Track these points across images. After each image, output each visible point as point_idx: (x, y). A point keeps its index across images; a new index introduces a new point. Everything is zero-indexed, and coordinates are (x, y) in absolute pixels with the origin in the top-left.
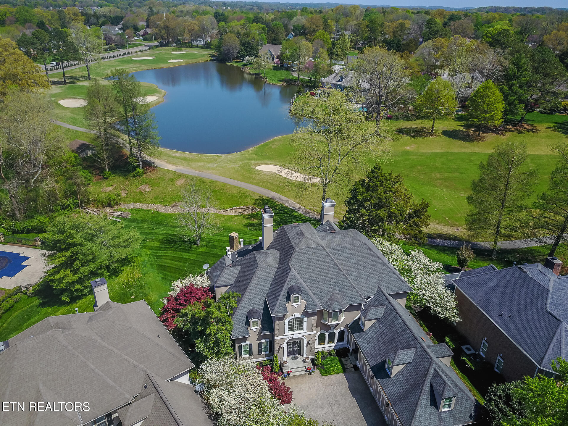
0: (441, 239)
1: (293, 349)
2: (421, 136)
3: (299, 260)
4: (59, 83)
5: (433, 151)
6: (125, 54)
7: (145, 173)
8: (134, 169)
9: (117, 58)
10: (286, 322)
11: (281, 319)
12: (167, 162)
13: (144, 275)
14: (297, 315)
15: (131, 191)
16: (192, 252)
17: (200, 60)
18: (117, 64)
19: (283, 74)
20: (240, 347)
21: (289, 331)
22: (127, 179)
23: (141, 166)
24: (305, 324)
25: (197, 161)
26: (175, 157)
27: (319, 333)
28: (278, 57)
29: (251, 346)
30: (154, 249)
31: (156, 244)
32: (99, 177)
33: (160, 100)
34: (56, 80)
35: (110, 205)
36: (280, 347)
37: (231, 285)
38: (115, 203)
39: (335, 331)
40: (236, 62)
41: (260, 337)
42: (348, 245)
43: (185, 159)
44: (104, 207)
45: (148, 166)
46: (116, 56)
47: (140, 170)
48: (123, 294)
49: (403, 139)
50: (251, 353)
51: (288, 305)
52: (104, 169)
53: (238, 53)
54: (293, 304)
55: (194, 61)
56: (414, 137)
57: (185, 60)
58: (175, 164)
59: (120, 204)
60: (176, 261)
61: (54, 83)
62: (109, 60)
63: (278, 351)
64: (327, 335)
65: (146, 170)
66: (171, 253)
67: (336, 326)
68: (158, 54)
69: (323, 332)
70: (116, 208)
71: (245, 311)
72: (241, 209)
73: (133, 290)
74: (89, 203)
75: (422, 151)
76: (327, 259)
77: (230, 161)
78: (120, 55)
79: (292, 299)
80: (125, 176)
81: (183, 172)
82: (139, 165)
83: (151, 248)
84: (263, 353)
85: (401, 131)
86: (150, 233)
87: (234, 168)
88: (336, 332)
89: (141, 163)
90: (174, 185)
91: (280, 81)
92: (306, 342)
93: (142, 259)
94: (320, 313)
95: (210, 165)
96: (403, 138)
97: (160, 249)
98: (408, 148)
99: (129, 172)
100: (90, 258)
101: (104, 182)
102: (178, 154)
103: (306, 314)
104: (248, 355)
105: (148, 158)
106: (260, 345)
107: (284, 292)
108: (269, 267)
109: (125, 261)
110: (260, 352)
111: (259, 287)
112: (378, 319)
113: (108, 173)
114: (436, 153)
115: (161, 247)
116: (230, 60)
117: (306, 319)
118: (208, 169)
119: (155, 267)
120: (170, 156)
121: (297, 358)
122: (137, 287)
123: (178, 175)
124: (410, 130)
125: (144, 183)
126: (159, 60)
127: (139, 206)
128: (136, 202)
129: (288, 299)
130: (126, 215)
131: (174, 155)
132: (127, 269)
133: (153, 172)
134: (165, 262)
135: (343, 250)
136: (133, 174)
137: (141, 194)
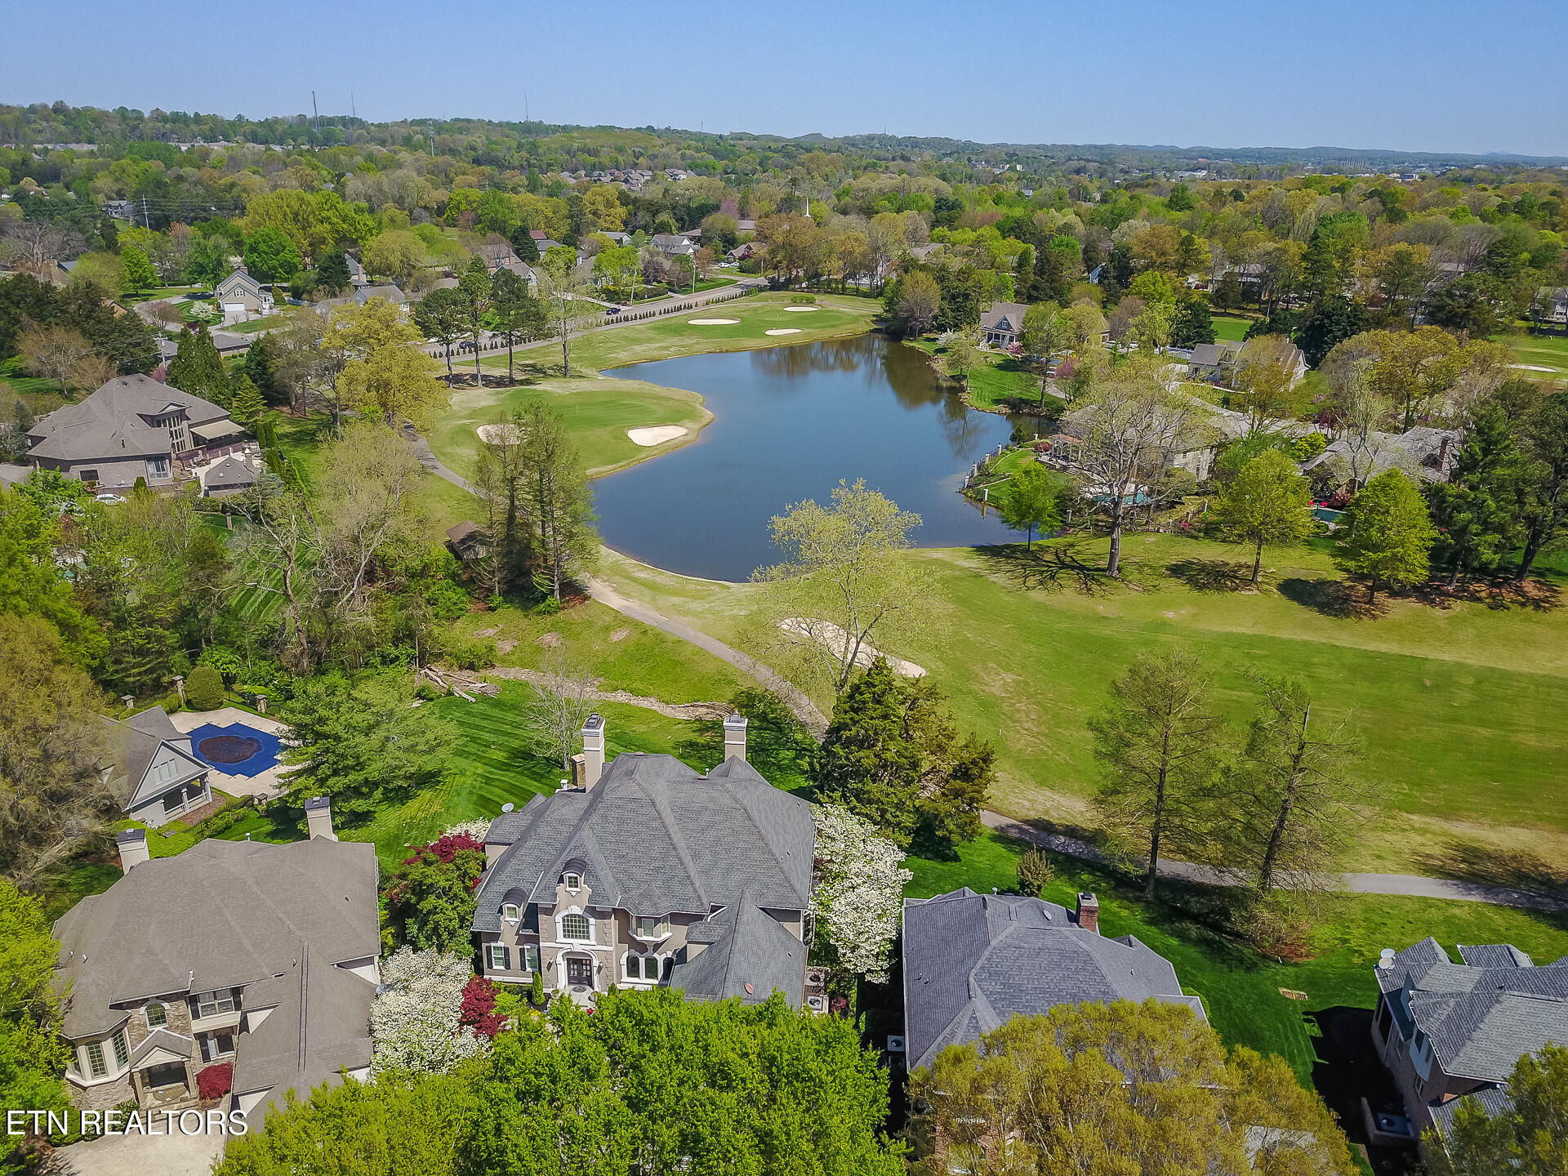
1: (580, 974)
2: (1220, 588)
3: (604, 817)
4: (499, 382)
5: (1229, 629)
6: (680, 309)
7: (563, 608)
8: (544, 597)
9: (658, 317)
10: (559, 918)
11: (550, 911)
12: (615, 590)
13: (448, 809)
14: (577, 910)
15: (526, 643)
16: (548, 781)
17: (842, 332)
18: (650, 334)
19: (1013, 385)
20: (489, 949)
21: (564, 936)
22: (526, 616)
23: (557, 593)
24: (592, 929)
25: (675, 594)
26: (635, 580)
27: (626, 955)
28: (1021, 337)
29: (506, 950)
30: (491, 766)
31: (499, 755)
32: (481, 605)
33: (689, 437)
34: (497, 372)
35: (472, 667)
36: (550, 964)
37: (510, 844)
38: (482, 663)
39: (656, 955)
40: (928, 340)
41: (523, 940)
42: (711, 806)
43: (652, 586)
44: (461, 668)
45: (573, 591)
46: (657, 313)
47: (555, 600)
48: (396, 836)
49: (1172, 589)
50: (508, 966)
51: (561, 889)
52: (491, 590)
53: (935, 318)
54: (568, 889)
55: (826, 334)
56: (1201, 587)
57: (806, 331)
58: (627, 595)
59: (493, 666)
60: (512, 794)
61: (489, 381)
62: (639, 321)
63: (549, 969)
64: (642, 961)
65: (568, 601)
66: (511, 778)
67: (657, 946)
68: (755, 310)
69: (637, 954)
70: (483, 673)
71: (504, 889)
72: (708, 707)
73: (414, 833)
74: (440, 656)
75: (1201, 626)
76: (655, 824)
77: (739, 600)
78: (667, 312)
79: (566, 880)
80: (525, 608)
81: (634, 616)
82: (553, 591)
83: (491, 763)
84: (529, 969)
85: (1177, 571)
86: (506, 734)
87: (734, 617)
88: (660, 958)
89: (557, 586)
90: (605, 640)
91: (997, 402)
92: (596, 963)
93: (463, 779)
94: (622, 915)
95: (696, 606)
96: (1177, 588)
97: (504, 766)
98: (1170, 615)
99: (537, 602)
100: (351, 762)
101: (488, 616)
102: (645, 572)
103: (592, 911)
104: (503, 968)
105: (582, 577)
106: (522, 951)
107: (559, 865)
108: (562, 822)
109: (428, 779)
110: (523, 968)
111: (537, 853)
112: (710, 944)
113: (497, 599)
114: (1233, 634)
115: (505, 764)
116: (913, 334)
117: (592, 921)
118: (686, 613)
119: (474, 798)
120: (628, 577)
121: (584, 990)
122: (423, 828)
123: (622, 620)
124: (1203, 568)
125: (554, 628)
126: (751, 327)
127: (524, 675)
128: (523, 666)
129: (561, 880)
130: (491, 690)
131: (637, 574)
132: (426, 794)
133: (578, 607)
134: (492, 793)
135: (699, 813)
136: (541, 606)
137: (539, 650)
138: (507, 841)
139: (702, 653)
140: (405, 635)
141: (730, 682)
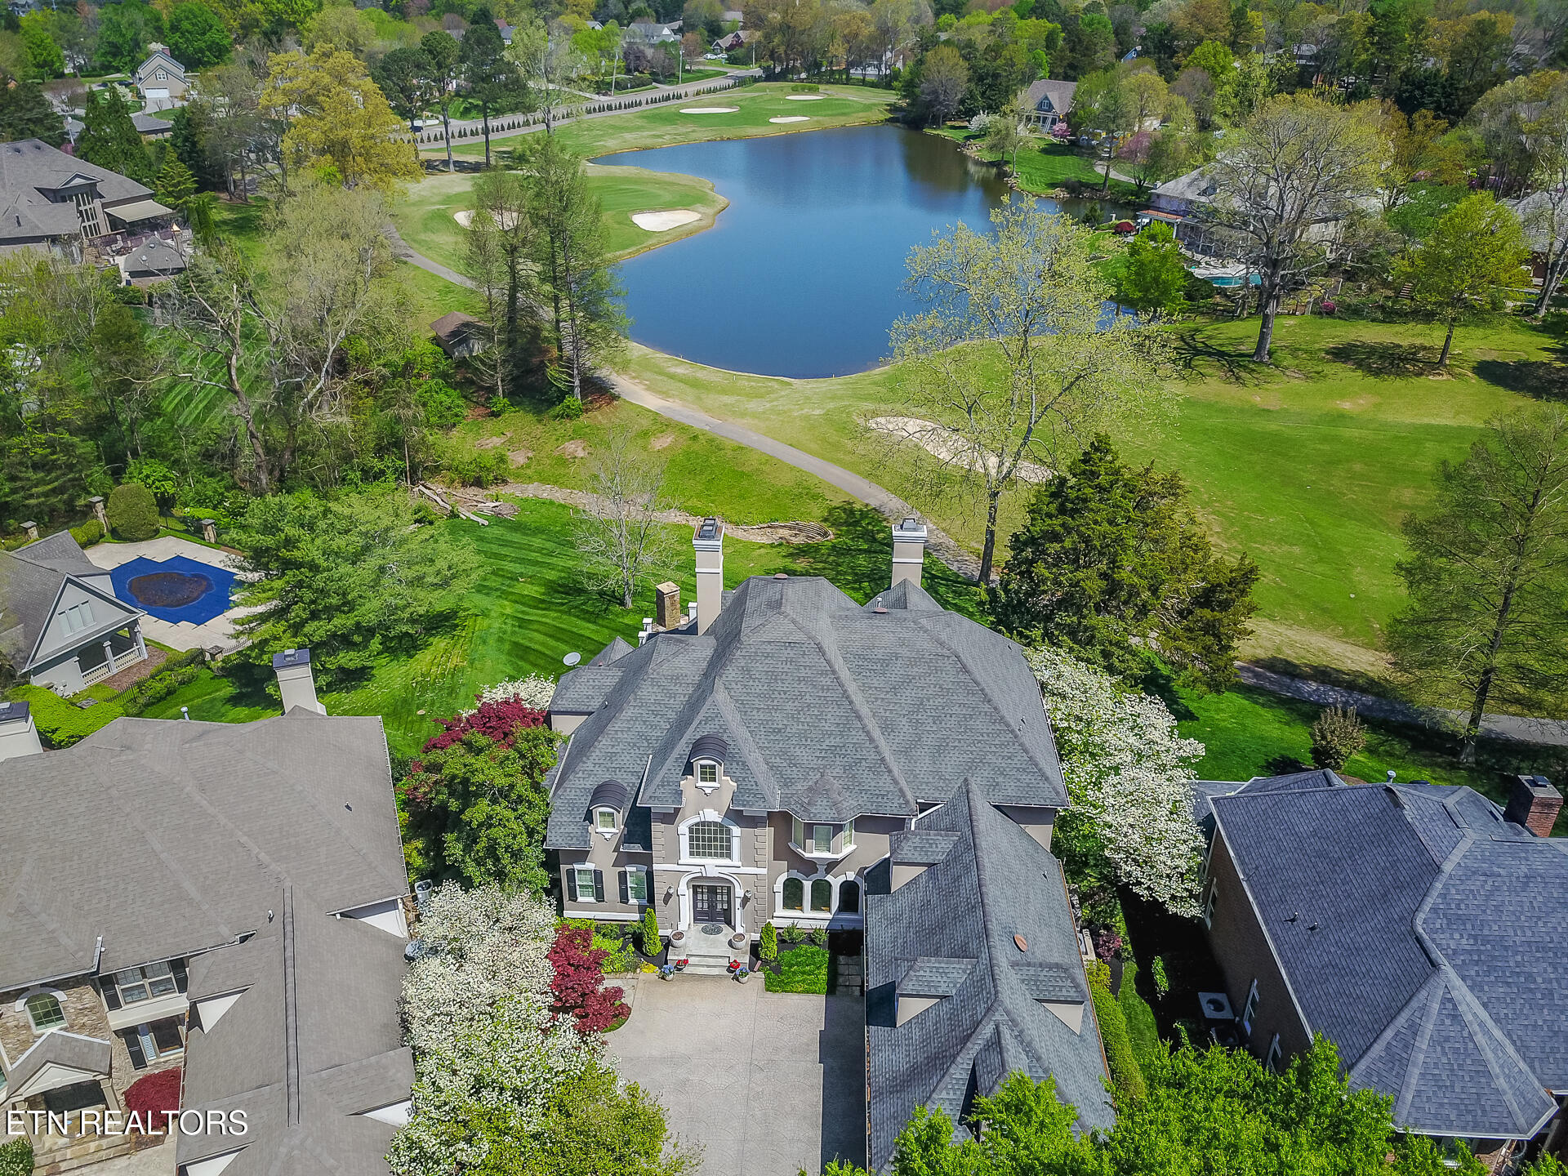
0: (1323, 683)
1: (712, 906)
2: (1401, 373)
3: (746, 671)
4: (475, 168)
5: (1426, 421)
6: (668, 98)
7: (587, 411)
8: (562, 395)
9: (644, 107)
10: (683, 828)
11: (670, 818)
12: (648, 388)
13: (472, 663)
14: (712, 815)
15: (543, 454)
16: (605, 623)
17: (855, 120)
18: (640, 123)
19: (1069, 168)
20: (571, 874)
21: (691, 854)
22: (539, 421)
23: (577, 390)
24: (736, 844)
25: (724, 392)
26: (672, 377)
27: (784, 877)
28: (1068, 118)
29: (598, 876)
30: (523, 604)
31: (534, 591)
32: (482, 411)
33: (703, 223)
34: (472, 159)
35: (478, 483)
36: (668, 896)
37: (589, 714)
38: (491, 477)
39: (829, 878)
40: (953, 127)
41: (623, 859)
42: (904, 652)
43: (694, 384)
44: (464, 485)
45: (597, 390)
46: (644, 102)
47: (575, 400)
48: (405, 701)
49: (1341, 375)
50: (600, 896)
51: (688, 784)
52: (492, 390)
53: (962, 102)
54: (700, 784)
55: (838, 122)
56: (1377, 373)
57: (815, 118)
58: (665, 394)
59: (505, 482)
60: (558, 639)
61: (461, 167)
62: (623, 111)
63: (666, 901)
64: (807, 885)
65: (591, 402)
66: (554, 619)
67: (831, 865)
68: (753, 99)
69: (800, 876)
70: (493, 490)
71: (591, 783)
72: (790, 528)
73: (429, 695)
74: (435, 470)
75: (1389, 417)
76: (826, 681)
77: (807, 398)
78: (654, 101)
79: (697, 770)
80: (538, 412)
81: (677, 418)
82: (572, 389)
83: (520, 600)
84: (633, 901)
85: (1342, 354)
86: (536, 563)
87: (807, 418)
88: (836, 882)
89: (577, 383)
90: (645, 449)
91: (1053, 185)
92: (739, 892)
93: (486, 622)
94: (781, 821)
95: (752, 405)
96: (1345, 374)
97: (538, 604)
98: (1346, 406)
99: (551, 404)
100: (335, 601)
101: (491, 424)
102: (682, 368)
103: (737, 816)
104: (592, 900)
105: (605, 373)
106: (623, 877)
107: (682, 747)
108: (676, 679)
109: (441, 623)
110: (624, 898)
111: (639, 727)
112: (930, 865)
113: (501, 401)
114: (1432, 426)
115: (543, 601)
116: (936, 121)
117: (736, 830)
118: (743, 415)
119: (507, 646)
120: (661, 373)
121: (719, 931)
122: (441, 689)
123: (663, 424)
124: (1372, 350)
125: (576, 435)
126: (750, 116)
127: (546, 492)
128: (544, 481)
129: (688, 770)
130: (506, 510)
131: (673, 370)
132: (439, 643)
133: (606, 409)
134: (531, 639)
135: (886, 663)
136: (558, 409)
137: (563, 462)
138: (584, 709)
139: (771, 461)
140: (389, 444)
141: (815, 497)
